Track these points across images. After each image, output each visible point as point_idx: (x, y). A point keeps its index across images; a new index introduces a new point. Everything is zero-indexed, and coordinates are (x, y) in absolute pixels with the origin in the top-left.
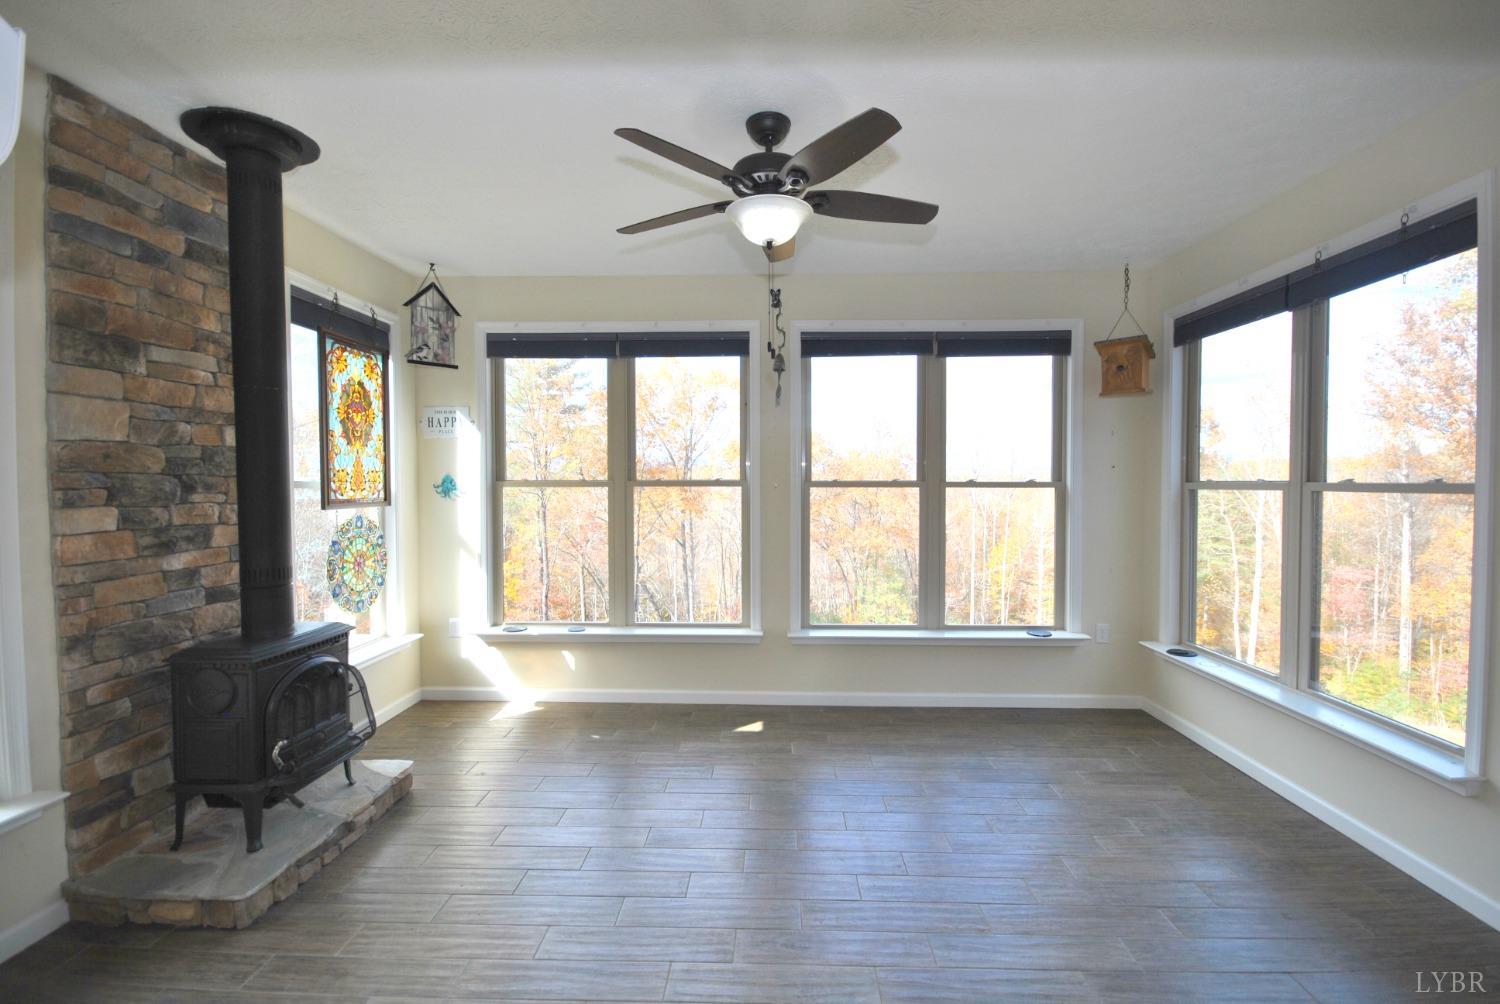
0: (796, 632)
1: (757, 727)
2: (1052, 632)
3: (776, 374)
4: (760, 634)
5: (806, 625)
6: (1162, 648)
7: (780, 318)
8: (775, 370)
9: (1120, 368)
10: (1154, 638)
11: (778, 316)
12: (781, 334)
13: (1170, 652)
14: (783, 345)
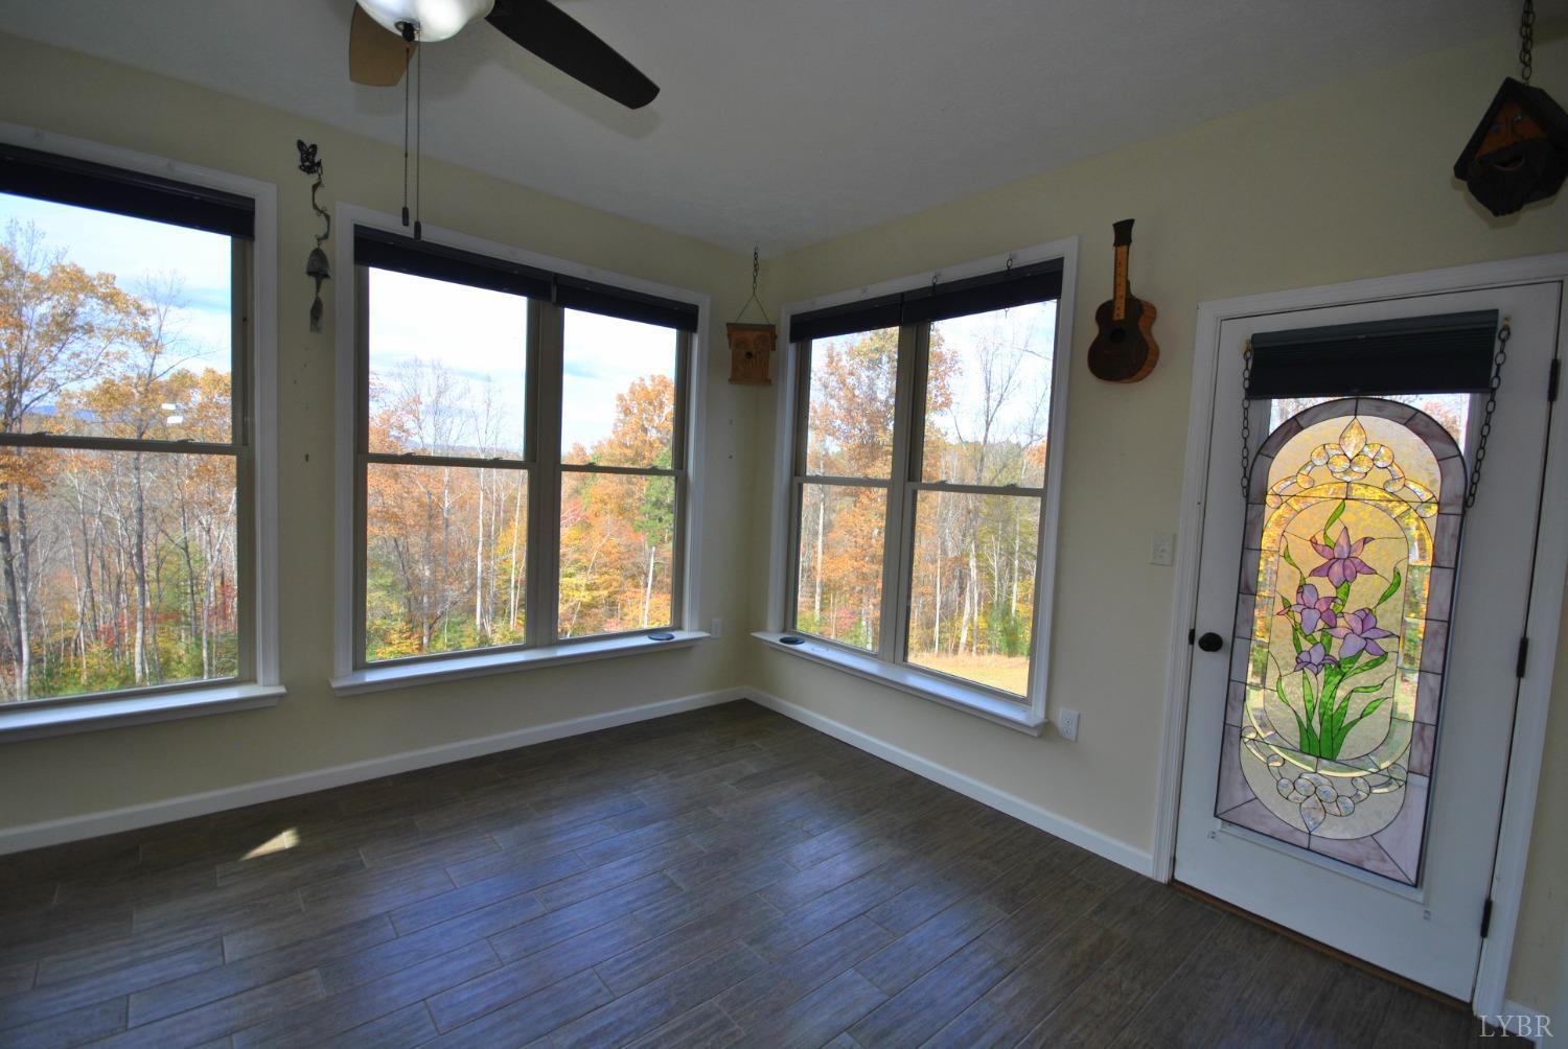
0: (345, 679)
1: (285, 840)
2: (673, 634)
3: (312, 280)
4: (282, 690)
5: (360, 665)
6: (774, 638)
7: (319, 190)
8: (310, 273)
9: (749, 355)
10: (762, 628)
11: (315, 187)
12: (323, 218)
13: (782, 640)
14: (326, 236)
